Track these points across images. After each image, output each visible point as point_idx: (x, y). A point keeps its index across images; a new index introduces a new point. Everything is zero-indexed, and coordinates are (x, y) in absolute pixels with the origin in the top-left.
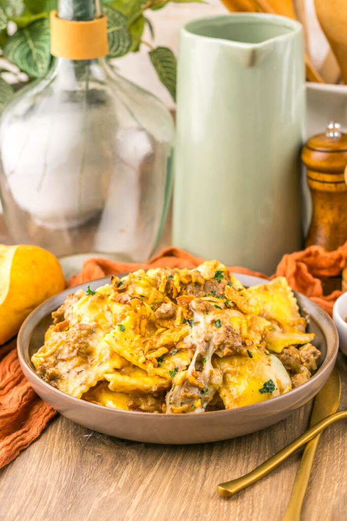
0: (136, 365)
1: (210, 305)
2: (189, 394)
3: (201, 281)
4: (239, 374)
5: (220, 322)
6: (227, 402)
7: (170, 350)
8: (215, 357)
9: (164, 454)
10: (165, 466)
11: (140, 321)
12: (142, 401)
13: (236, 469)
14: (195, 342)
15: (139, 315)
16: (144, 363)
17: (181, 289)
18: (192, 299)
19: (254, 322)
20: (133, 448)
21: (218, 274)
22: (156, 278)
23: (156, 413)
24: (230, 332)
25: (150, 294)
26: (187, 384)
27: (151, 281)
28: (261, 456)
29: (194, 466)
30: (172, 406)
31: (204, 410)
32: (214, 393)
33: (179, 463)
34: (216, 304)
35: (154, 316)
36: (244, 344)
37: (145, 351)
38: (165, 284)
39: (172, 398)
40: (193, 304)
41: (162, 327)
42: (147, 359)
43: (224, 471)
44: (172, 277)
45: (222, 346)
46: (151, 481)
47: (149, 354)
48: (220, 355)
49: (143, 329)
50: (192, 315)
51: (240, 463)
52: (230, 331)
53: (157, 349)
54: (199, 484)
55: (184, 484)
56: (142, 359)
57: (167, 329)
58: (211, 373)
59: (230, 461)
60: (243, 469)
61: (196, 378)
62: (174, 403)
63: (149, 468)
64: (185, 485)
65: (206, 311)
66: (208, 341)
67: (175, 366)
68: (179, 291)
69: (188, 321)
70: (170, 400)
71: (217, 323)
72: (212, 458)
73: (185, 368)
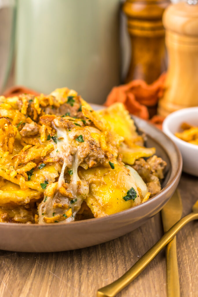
0: (8, 179)
1: (71, 123)
2: (61, 204)
3: (57, 104)
4: (104, 184)
5: (82, 137)
6: (95, 210)
7: (38, 164)
8: (80, 169)
9: (37, 262)
10: (40, 274)
11: (8, 139)
12: (15, 213)
13: (107, 273)
14: (61, 156)
15: (7, 133)
16: (16, 177)
17: (41, 111)
18: (54, 118)
19: (110, 138)
20: (7, 257)
21: (70, 99)
22: (17, 102)
23: (29, 223)
24: (93, 146)
25: (14, 116)
26: (58, 195)
27: (13, 105)
28: (127, 259)
29: (68, 272)
30: (45, 217)
31: (74, 219)
32: (82, 202)
33: (53, 269)
34: (76, 122)
35: (20, 135)
36: (106, 157)
37: (15, 167)
38: (27, 106)
39: (45, 209)
40: (57, 122)
41: (28, 144)
42: (18, 174)
43: (96, 275)
44: (31, 101)
45: (87, 158)
46: (30, 289)
47: (19, 168)
48: (85, 167)
49: (11, 146)
50: (56, 132)
51: (109, 267)
52: (93, 144)
53: (25, 164)
54: (76, 290)
55: (62, 290)
56: (13, 174)
57: (33, 146)
58: (79, 184)
59: (100, 265)
60: (114, 272)
61: (66, 189)
62: (46, 213)
63: (25, 276)
64: (63, 292)
65: (68, 128)
66: (73, 155)
67: (45, 178)
68: (39, 113)
69: (52, 138)
70: (43, 211)
71: (80, 138)
72: (83, 263)
73: (54, 180)
